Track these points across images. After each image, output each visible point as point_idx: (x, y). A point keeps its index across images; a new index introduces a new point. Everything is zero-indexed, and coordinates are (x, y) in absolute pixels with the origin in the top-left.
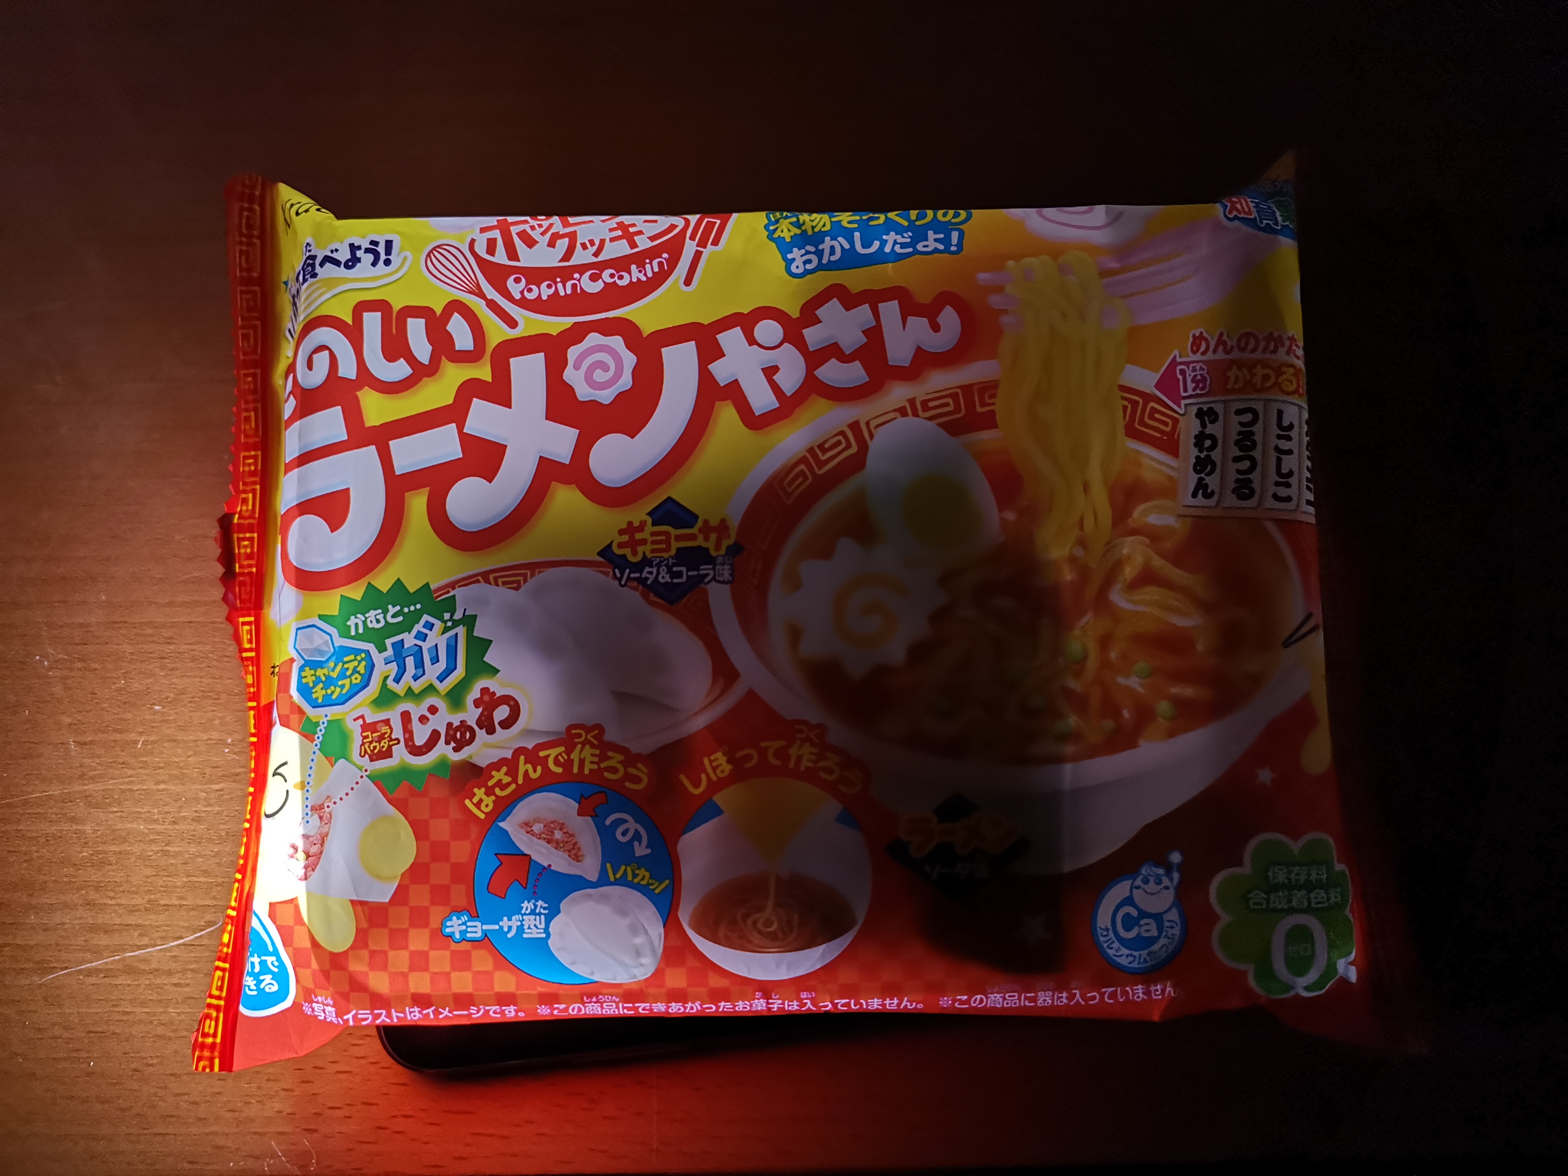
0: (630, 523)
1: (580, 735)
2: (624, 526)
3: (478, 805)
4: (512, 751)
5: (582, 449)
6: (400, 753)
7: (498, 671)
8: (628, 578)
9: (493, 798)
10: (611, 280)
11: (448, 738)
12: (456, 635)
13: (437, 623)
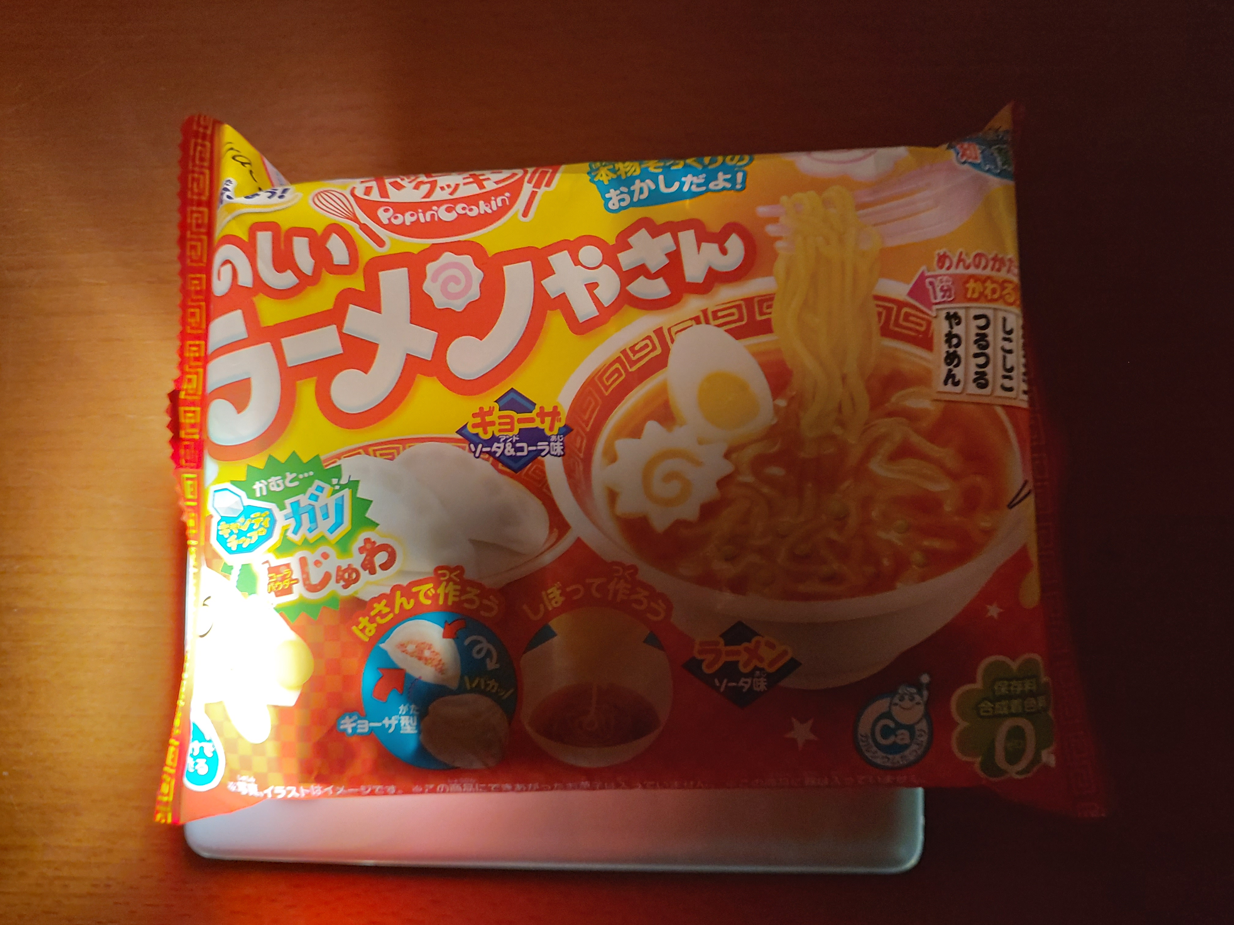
0: (481, 409)
1: (444, 575)
2: (477, 411)
3: (363, 630)
4: (390, 588)
5: (441, 348)
6: (299, 589)
7: (378, 525)
8: (481, 452)
9: (375, 625)
10: (463, 212)
11: (339, 578)
12: (343, 496)
13: (327, 487)
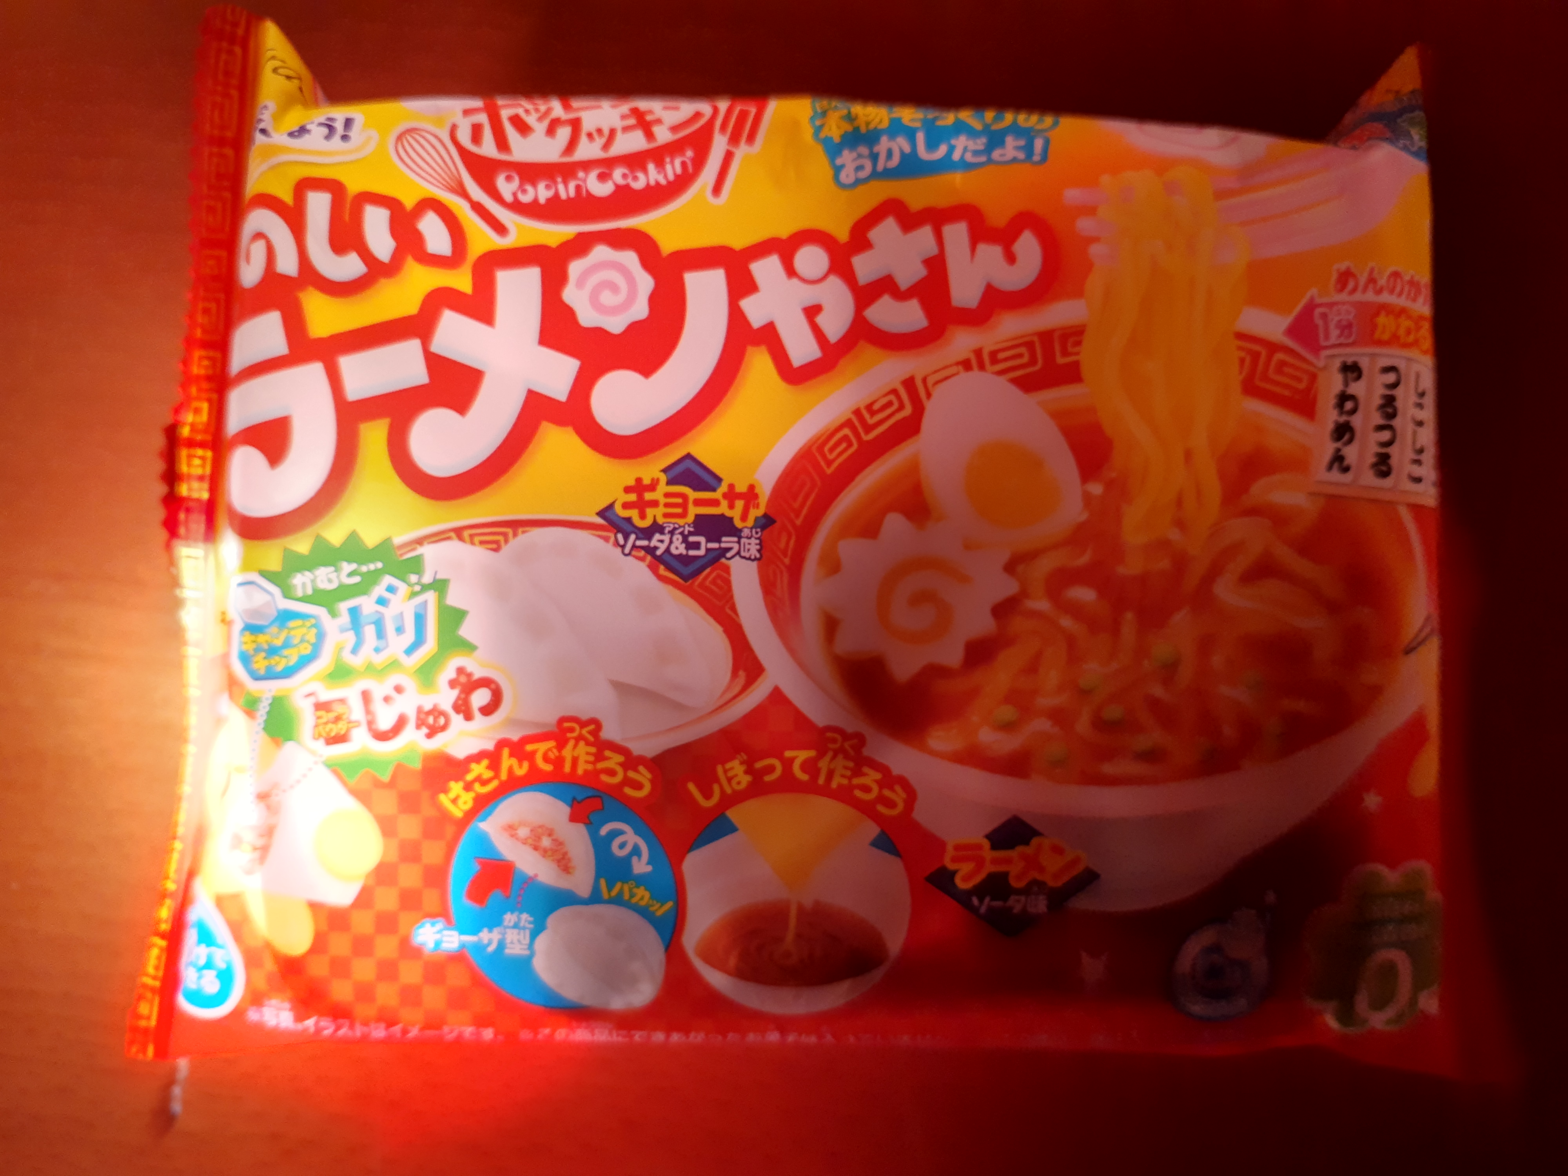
0: (640, 480)
1: (572, 730)
2: (631, 482)
3: (455, 801)
4: (494, 743)
5: (583, 384)
6: (361, 739)
7: (475, 648)
8: (634, 547)
9: (472, 795)
10: (623, 182)
11: (419, 722)
12: (426, 602)
13: (403, 588)
